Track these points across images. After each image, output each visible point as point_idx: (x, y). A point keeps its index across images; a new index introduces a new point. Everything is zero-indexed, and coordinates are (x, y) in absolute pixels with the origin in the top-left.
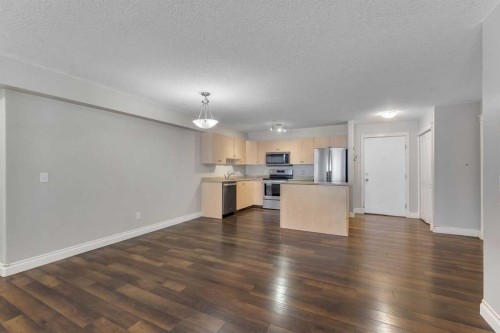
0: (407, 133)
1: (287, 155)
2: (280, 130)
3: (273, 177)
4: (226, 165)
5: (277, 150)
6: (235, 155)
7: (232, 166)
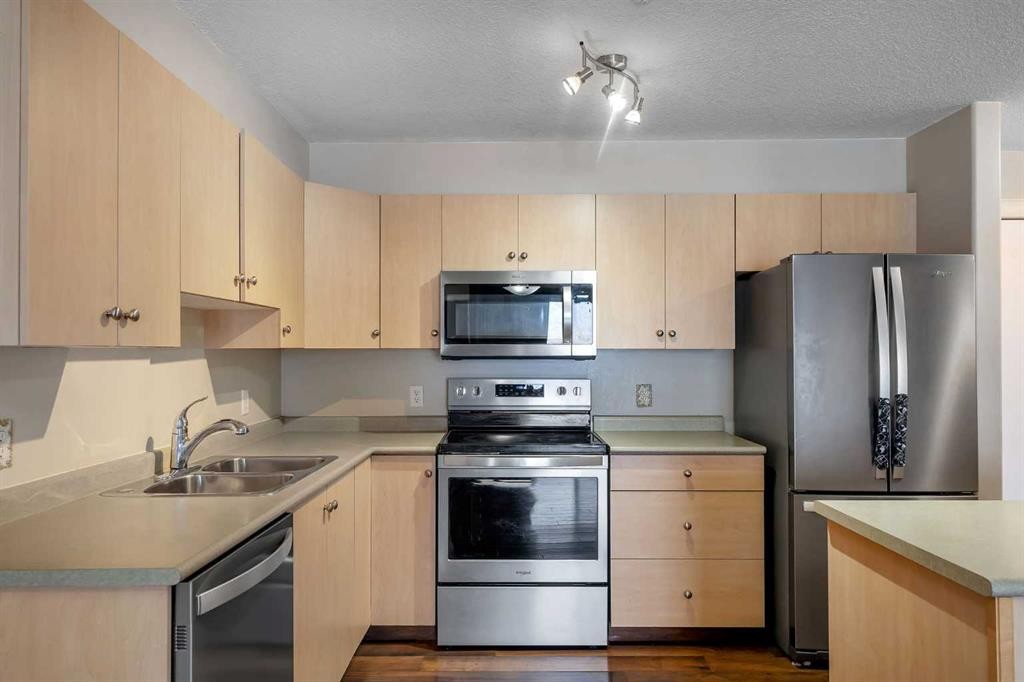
5: (511, 257)
6: (247, 276)
7: (204, 362)
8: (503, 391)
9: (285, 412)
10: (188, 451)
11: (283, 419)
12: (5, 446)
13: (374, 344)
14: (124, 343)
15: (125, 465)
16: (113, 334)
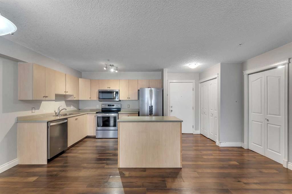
0: (194, 81)
1: (117, 93)
2: (112, 70)
3: (104, 111)
4: (56, 100)
5: (108, 88)
6: (67, 91)
7: (64, 102)
8: (109, 105)
9: (80, 109)
10: (60, 112)
11: (79, 109)
12: (34, 110)
13: (90, 99)
14: (46, 99)
15: (51, 113)
16: (44, 99)
